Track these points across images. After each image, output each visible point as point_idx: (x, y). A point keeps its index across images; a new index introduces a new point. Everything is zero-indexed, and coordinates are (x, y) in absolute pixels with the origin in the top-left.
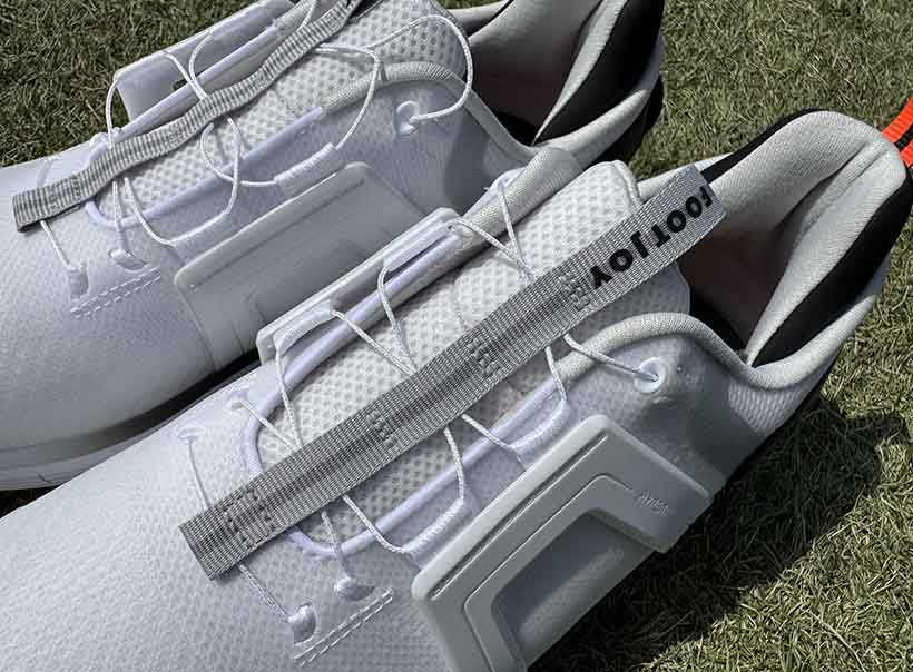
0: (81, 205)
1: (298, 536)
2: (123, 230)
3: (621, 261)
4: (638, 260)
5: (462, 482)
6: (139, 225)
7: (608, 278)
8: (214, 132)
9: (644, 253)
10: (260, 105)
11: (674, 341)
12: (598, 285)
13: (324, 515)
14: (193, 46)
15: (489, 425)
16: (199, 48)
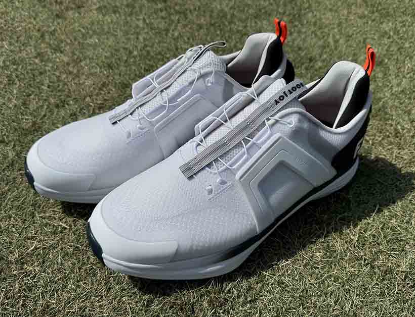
0: (127, 116)
1: (207, 168)
2: (139, 120)
3: (282, 98)
4: (285, 98)
5: (246, 153)
6: (144, 118)
7: (279, 102)
8: (161, 94)
9: (287, 96)
10: (172, 86)
11: (296, 115)
12: (277, 104)
13: (213, 162)
14: (154, 75)
15: (252, 139)
16: (156, 75)
